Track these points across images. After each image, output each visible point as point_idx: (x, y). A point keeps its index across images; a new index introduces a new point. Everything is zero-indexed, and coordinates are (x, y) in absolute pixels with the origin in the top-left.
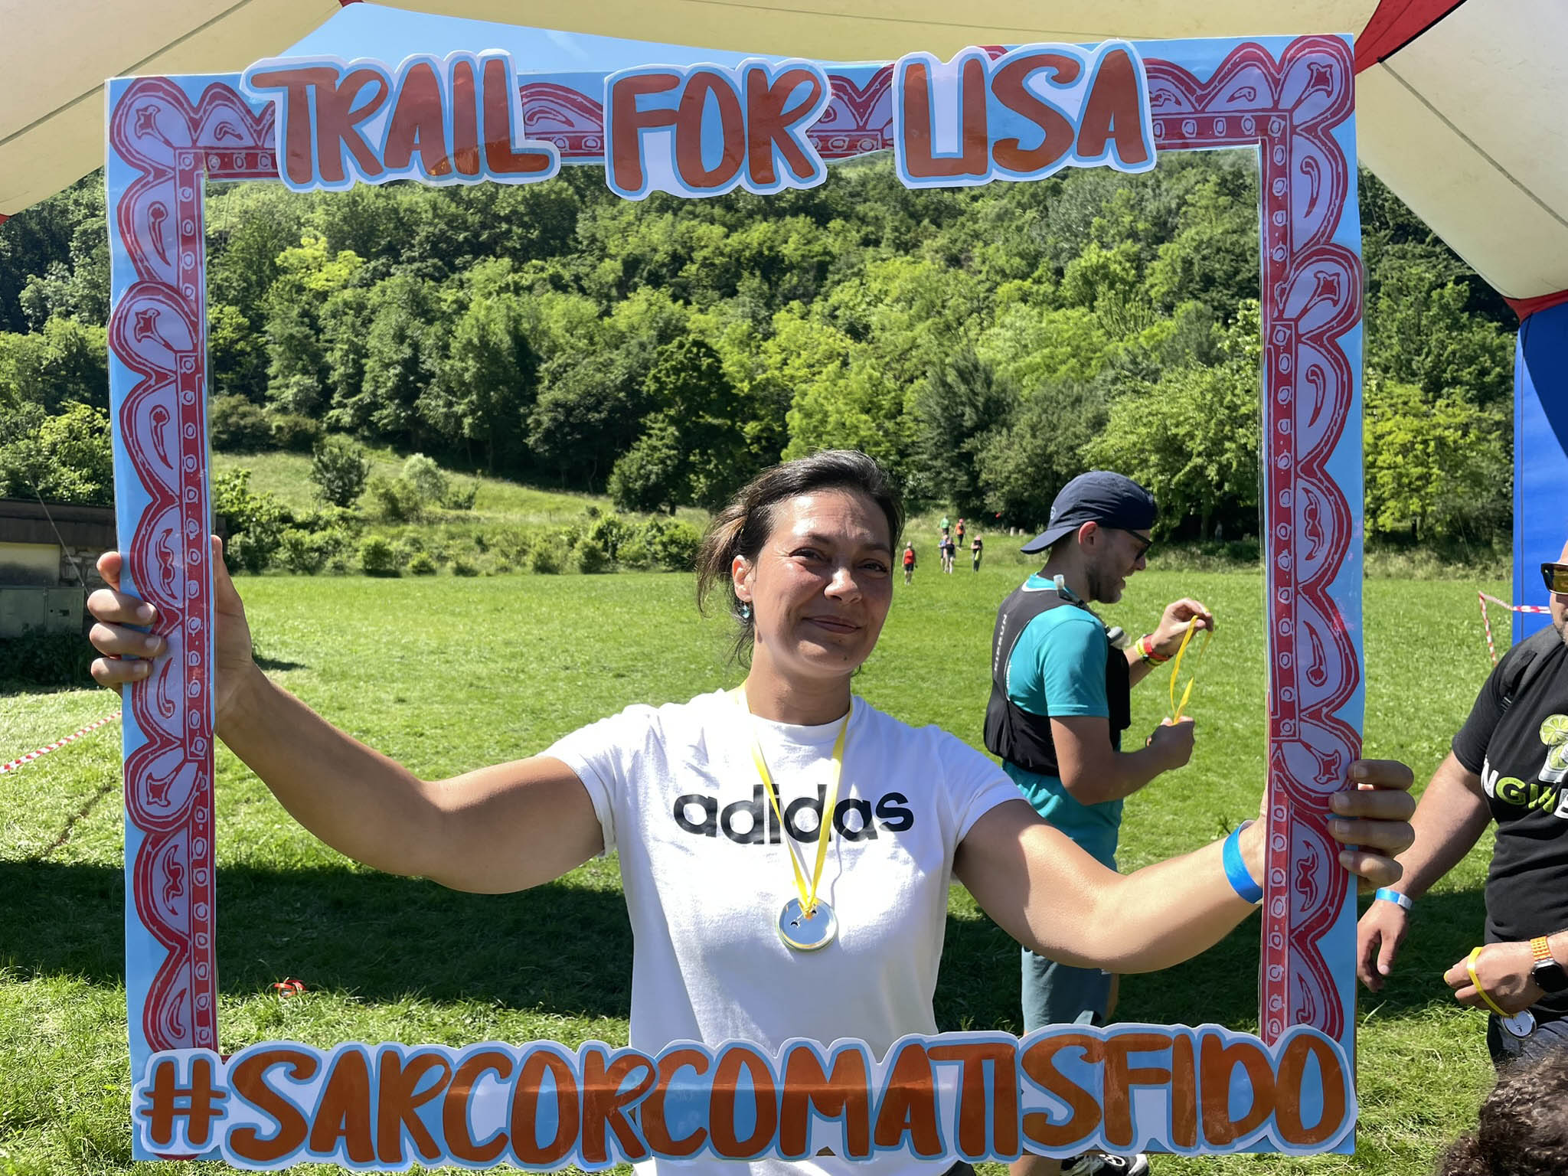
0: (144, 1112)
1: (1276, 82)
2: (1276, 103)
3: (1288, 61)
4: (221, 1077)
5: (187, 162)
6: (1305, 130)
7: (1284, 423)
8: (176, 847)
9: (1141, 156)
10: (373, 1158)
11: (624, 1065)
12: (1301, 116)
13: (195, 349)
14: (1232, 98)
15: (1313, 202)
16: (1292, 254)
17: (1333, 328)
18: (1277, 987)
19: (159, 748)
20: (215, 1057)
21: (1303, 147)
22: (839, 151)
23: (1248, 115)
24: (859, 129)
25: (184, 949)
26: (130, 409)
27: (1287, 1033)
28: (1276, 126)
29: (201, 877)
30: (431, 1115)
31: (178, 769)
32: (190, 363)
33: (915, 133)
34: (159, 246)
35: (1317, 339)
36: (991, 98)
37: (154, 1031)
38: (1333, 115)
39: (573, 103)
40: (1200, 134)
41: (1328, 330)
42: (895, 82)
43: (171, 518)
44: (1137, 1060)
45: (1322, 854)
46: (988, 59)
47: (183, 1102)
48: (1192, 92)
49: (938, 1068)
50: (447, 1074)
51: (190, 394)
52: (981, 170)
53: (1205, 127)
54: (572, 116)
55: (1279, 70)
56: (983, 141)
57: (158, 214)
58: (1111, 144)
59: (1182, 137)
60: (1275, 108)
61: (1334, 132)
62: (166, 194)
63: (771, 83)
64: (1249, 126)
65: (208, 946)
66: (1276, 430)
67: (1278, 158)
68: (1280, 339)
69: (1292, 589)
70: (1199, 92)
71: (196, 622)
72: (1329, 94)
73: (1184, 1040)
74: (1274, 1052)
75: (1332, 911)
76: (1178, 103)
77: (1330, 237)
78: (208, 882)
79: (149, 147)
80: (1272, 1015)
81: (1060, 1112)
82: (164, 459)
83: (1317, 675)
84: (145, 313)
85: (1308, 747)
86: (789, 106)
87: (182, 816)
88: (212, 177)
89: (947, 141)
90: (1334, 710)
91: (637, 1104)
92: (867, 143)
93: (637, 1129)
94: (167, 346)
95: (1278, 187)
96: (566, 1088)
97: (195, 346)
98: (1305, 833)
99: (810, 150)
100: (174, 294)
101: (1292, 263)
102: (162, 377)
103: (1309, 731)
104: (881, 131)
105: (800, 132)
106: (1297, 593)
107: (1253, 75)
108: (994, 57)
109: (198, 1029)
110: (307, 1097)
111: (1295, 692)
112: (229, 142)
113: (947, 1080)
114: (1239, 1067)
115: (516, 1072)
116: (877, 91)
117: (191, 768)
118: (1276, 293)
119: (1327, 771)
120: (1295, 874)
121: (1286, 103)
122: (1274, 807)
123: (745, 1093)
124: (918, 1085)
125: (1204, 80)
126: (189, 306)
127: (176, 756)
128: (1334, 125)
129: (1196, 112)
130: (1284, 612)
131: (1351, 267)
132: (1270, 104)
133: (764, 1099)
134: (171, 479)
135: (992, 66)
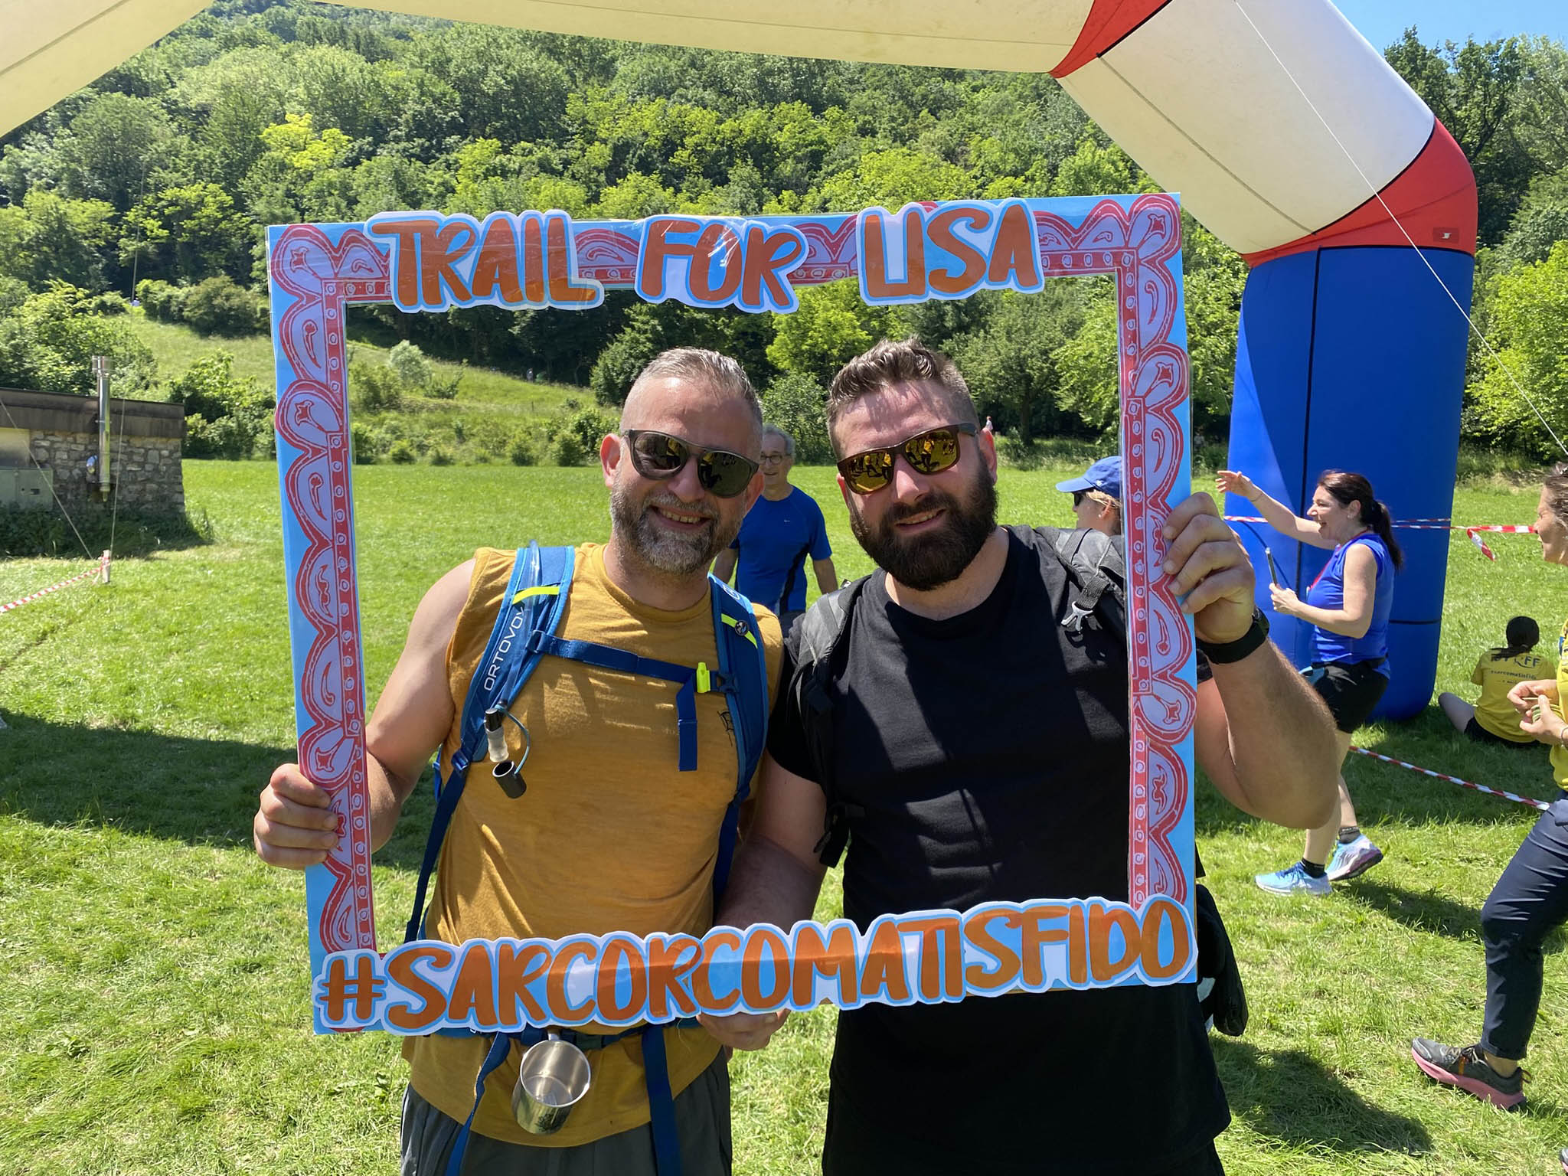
0: (321, 998)
1: (1127, 228)
2: (1127, 243)
3: (1134, 214)
4: (380, 969)
5: (331, 289)
6: (1147, 262)
7: (1137, 470)
8: (340, 801)
9: (1035, 282)
10: (496, 1022)
11: (678, 947)
12: (1143, 253)
13: (341, 430)
15: (1154, 313)
16: (1140, 350)
17: (1169, 402)
18: (1140, 869)
19: (325, 728)
20: (375, 955)
21: (1146, 275)
22: (819, 279)
23: (1107, 252)
24: (833, 262)
25: (349, 876)
26: (294, 475)
27: (1149, 899)
28: (1126, 259)
29: (359, 823)
30: (538, 990)
31: (339, 744)
32: (338, 440)
33: (873, 265)
34: (311, 353)
35: (1158, 410)
36: (926, 238)
37: (328, 937)
38: (1167, 251)
39: (623, 244)
40: (1074, 265)
41: (1166, 404)
42: (858, 228)
43: (327, 556)
44: (1044, 925)
45: (1170, 773)
46: (924, 212)
47: (352, 989)
48: (1069, 235)
49: (905, 938)
50: (549, 958)
51: (338, 464)
52: (919, 292)
53: (1078, 261)
54: (624, 255)
55: (1129, 218)
56: (922, 270)
57: (310, 329)
58: (1012, 272)
59: (1062, 267)
60: (1126, 247)
61: (1167, 263)
62: (315, 313)
63: (765, 240)
64: (1108, 259)
65: (367, 873)
66: (1132, 475)
67: (1129, 282)
68: (1134, 412)
69: (1145, 587)
70: (1074, 235)
71: (348, 634)
72: (1164, 236)
73: (1077, 908)
74: (1139, 914)
75: (1177, 813)
76: (1059, 243)
77: (1165, 338)
78: (364, 827)
79: (304, 279)
80: (1137, 888)
81: (992, 964)
82: (320, 513)
83: (1164, 647)
84: (302, 403)
85: (1158, 698)
86: (777, 257)
87: (345, 776)
88: (350, 299)
89: (896, 270)
90: (1175, 671)
91: (689, 974)
92: (839, 272)
93: (690, 993)
94: (320, 428)
95: (1130, 302)
96: (636, 965)
97: (341, 427)
98: (1156, 758)
100: (323, 389)
101: (1140, 356)
102: (316, 451)
103: (1159, 687)
104: (849, 264)
106: (1149, 590)
107: (1110, 223)
108: (928, 210)
109: (361, 935)
110: (445, 980)
111: (1148, 661)
112: (363, 274)
113: (911, 946)
114: (1115, 925)
115: (600, 955)
116: (844, 235)
117: (348, 743)
118: (1130, 378)
119: (1172, 715)
120: (1151, 788)
121: (1134, 243)
122: (1136, 742)
123: (770, 962)
124: (892, 951)
125: (1077, 228)
126: (336, 399)
127: (338, 734)
128: (1167, 258)
129: (1072, 249)
130: (1142, 603)
131: (1181, 359)
132: (1123, 245)
133: (781, 966)
134: (325, 528)
135: (927, 216)
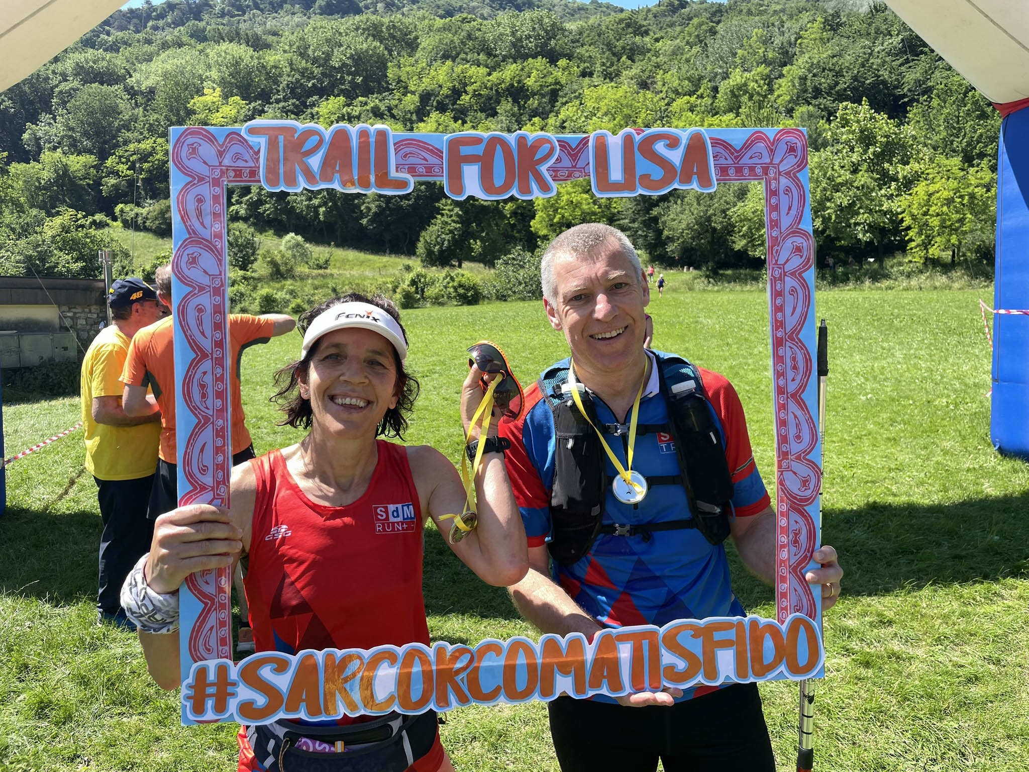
1: (772, 150)
2: (772, 160)
3: (777, 141)
6: (785, 174)
7: (779, 314)
9: (709, 184)
12: (782, 167)
14: (751, 158)
15: (790, 208)
16: (781, 233)
17: (801, 269)
21: (784, 182)
22: (562, 178)
23: (759, 166)
24: (573, 167)
27: (790, 617)
28: (772, 171)
33: (600, 170)
35: (793, 274)
36: (637, 154)
38: (798, 166)
39: (427, 149)
40: (736, 175)
41: (798, 270)
42: (590, 144)
46: (636, 135)
48: (732, 154)
52: (633, 189)
53: (739, 171)
54: (428, 157)
55: (773, 144)
56: (634, 175)
58: (695, 177)
59: (729, 175)
60: (771, 163)
61: (798, 175)
62: (204, 190)
63: (529, 144)
64: (759, 170)
66: (776, 318)
67: (773, 186)
68: (776, 274)
70: (735, 154)
72: (796, 157)
76: (726, 159)
77: (798, 225)
85: (795, 474)
86: (538, 156)
89: (616, 174)
92: (577, 174)
95: (773, 200)
96: (427, 668)
99: (547, 176)
101: (781, 237)
103: (795, 465)
104: (584, 168)
105: (543, 168)
107: (760, 146)
108: (638, 134)
116: (581, 148)
118: (774, 252)
121: (776, 161)
125: (738, 148)
128: (800, 171)
129: (735, 163)
131: (808, 240)
132: (768, 161)
135: (638, 138)
